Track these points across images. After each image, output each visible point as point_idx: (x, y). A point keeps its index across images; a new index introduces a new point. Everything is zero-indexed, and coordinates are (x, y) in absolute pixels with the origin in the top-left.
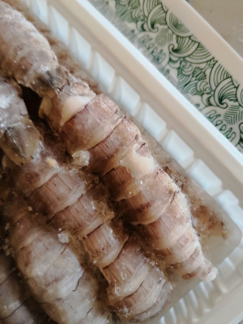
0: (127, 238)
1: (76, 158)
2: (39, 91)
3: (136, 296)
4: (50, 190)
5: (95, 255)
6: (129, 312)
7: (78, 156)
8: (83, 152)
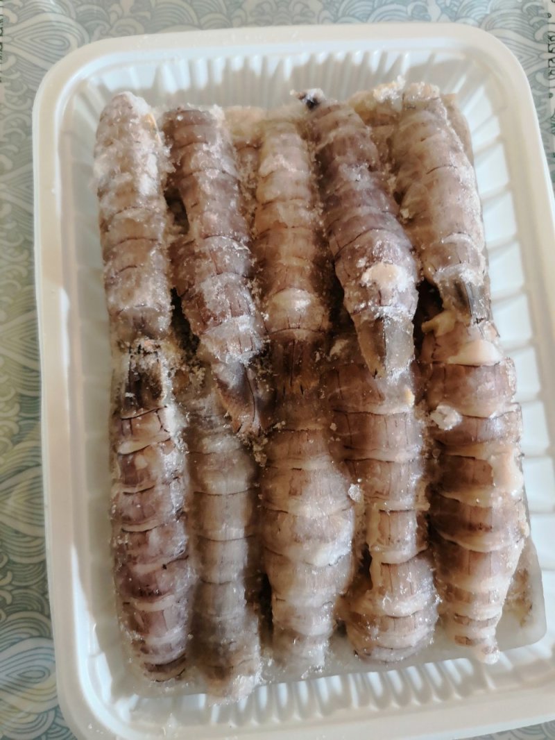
0: (424, 548)
1: (441, 413)
2: (449, 300)
3: (400, 622)
4: (386, 428)
5: (384, 541)
6: (378, 635)
7: (445, 413)
8: (457, 414)
